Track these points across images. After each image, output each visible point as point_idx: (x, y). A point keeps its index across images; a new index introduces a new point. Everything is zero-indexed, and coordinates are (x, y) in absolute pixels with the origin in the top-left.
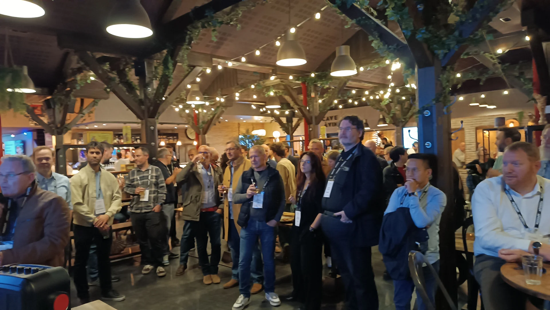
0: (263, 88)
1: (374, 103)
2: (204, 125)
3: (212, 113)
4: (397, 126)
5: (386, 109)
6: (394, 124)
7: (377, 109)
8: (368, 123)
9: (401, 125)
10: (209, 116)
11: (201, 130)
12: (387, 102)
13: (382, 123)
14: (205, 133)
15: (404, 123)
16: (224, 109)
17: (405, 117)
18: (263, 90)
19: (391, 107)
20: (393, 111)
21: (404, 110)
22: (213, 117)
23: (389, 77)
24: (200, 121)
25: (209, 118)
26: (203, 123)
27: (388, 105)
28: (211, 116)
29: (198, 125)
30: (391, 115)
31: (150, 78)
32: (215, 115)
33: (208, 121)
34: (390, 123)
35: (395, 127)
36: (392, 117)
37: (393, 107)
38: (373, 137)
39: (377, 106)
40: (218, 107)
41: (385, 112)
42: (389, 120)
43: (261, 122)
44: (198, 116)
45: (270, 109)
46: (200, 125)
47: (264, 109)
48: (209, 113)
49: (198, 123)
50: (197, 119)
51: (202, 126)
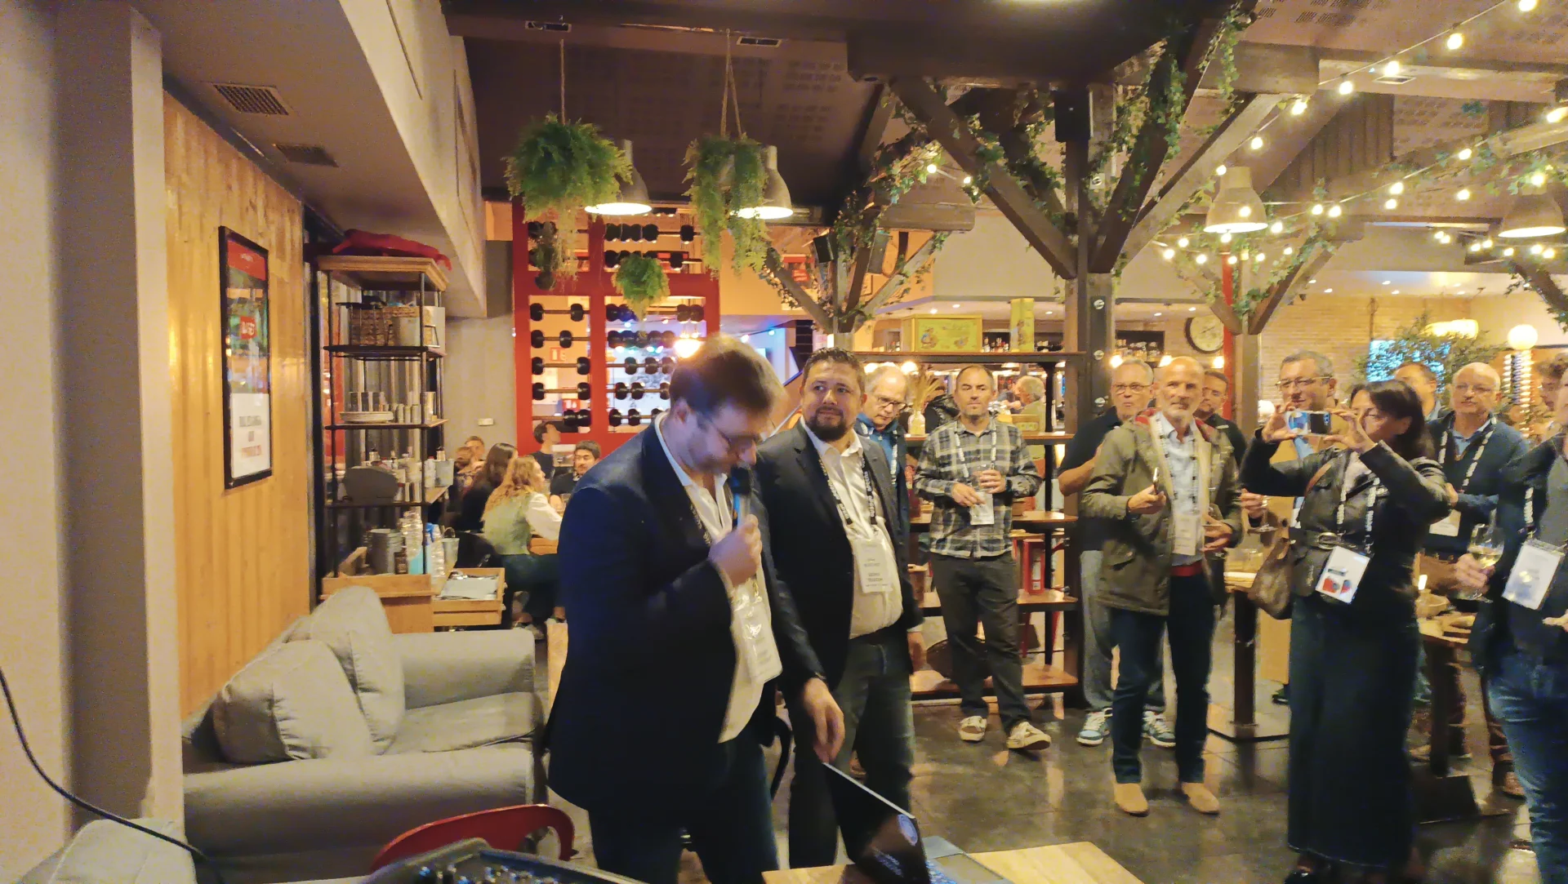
0: (1500, 163)
2: (1253, 305)
3: (1285, 263)
10: (1275, 274)
11: (1245, 318)
14: (1257, 327)
16: (1330, 249)
18: (1496, 170)
22: (1290, 277)
24: (1244, 291)
25: (1275, 280)
26: (1253, 296)
28: (1284, 273)
29: (1235, 302)
31: (1100, 144)
32: (1297, 269)
33: (1269, 291)
40: (1311, 242)
43: (1461, 293)
44: (1236, 274)
45: (1513, 242)
46: (1243, 303)
47: (1488, 244)
48: (1275, 263)
49: (1237, 296)
50: (1234, 285)
51: (1247, 305)
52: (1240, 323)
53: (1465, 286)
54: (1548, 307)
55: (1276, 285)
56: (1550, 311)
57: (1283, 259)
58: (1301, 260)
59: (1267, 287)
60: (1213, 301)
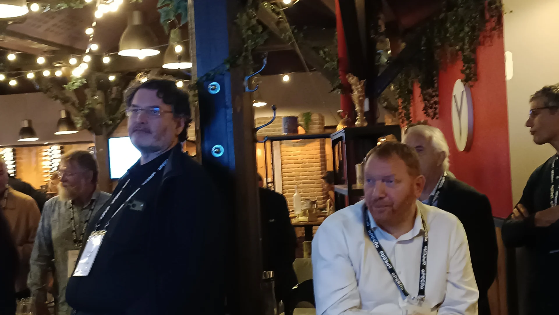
1: (50, 85)
4: (98, 134)
5: (74, 98)
6: (90, 129)
7: (56, 98)
8: (34, 127)
9: (104, 131)
12: (78, 84)
13: (65, 128)
15: (111, 128)
17: (112, 117)
19: (85, 96)
20: (89, 104)
21: (110, 102)
23: (89, 31)
27: (79, 91)
30: (87, 111)
34: (84, 127)
35: (93, 137)
36: (87, 117)
37: (89, 96)
38: (44, 158)
39: (55, 92)
41: (73, 104)
42: (81, 121)
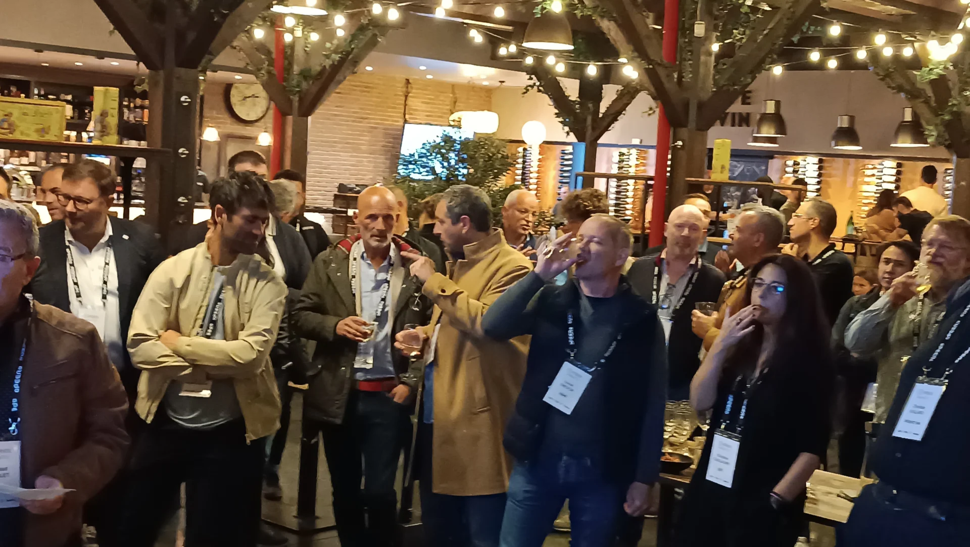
2: (304, 85)
3: (338, 46)
4: (961, 155)
10: (327, 57)
11: (296, 99)
12: (938, 71)
13: (908, 138)
14: (308, 108)
19: (948, 91)
20: (954, 104)
22: (342, 61)
24: (296, 69)
25: (328, 63)
26: (305, 74)
27: (939, 84)
28: (336, 57)
29: (285, 80)
30: (947, 117)
32: (348, 53)
33: (321, 73)
34: (938, 142)
35: (954, 160)
36: (947, 126)
39: (900, 80)
42: (935, 133)
43: (485, 83)
44: (289, 52)
45: (533, 51)
46: (294, 82)
47: (513, 48)
48: (328, 45)
49: (288, 74)
50: (286, 62)
51: (298, 86)
52: (290, 102)
53: (489, 78)
54: (557, 111)
55: (327, 67)
56: (558, 115)
57: (335, 42)
58: (353, 46)
59: (319, 68)
60: (265, 78)
